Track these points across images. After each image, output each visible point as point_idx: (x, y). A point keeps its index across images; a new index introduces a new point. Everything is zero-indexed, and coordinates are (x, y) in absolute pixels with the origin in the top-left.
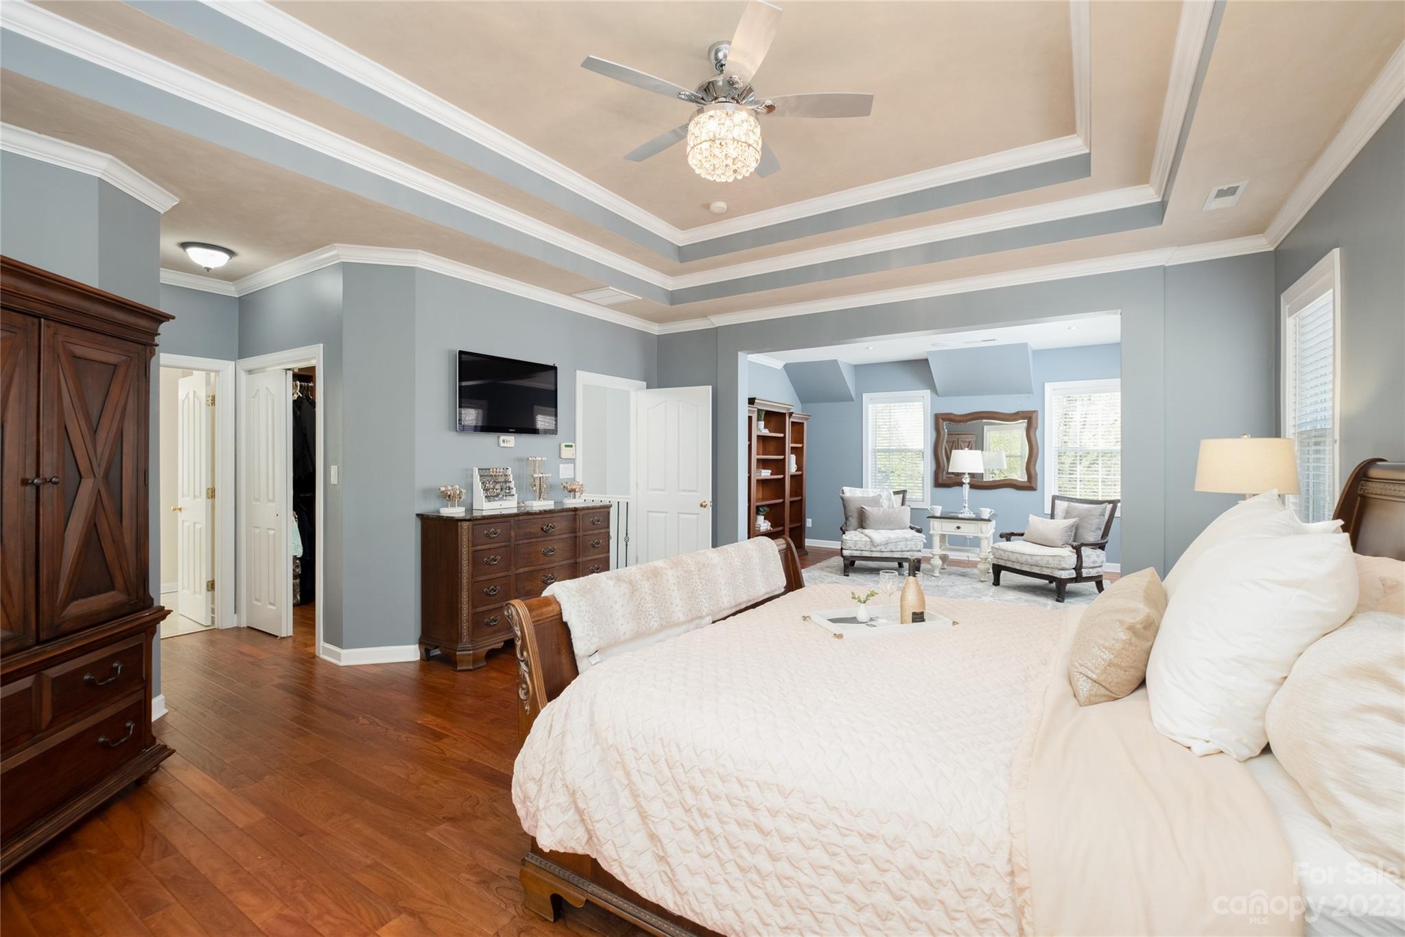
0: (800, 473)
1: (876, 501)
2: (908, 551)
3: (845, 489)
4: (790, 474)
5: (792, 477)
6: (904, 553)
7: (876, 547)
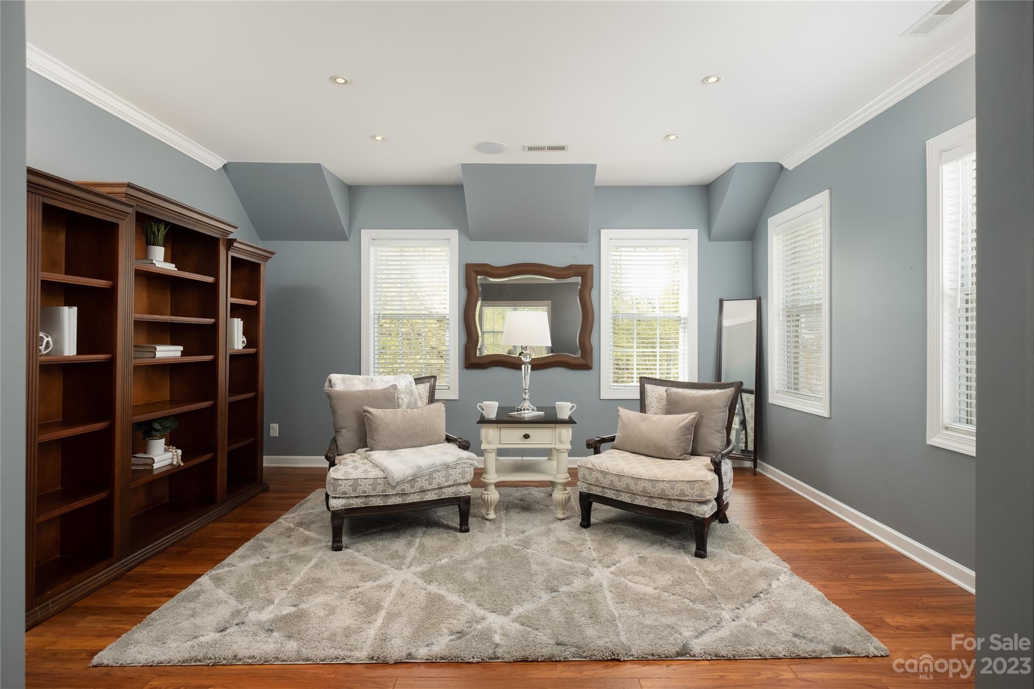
0: (253, 350)
1: (388, 398)
2: (450, 486)
3: (335, 377)
4: (229, 352)
5: (235, 358)
6: (444, 490)
7: (393, 487)
